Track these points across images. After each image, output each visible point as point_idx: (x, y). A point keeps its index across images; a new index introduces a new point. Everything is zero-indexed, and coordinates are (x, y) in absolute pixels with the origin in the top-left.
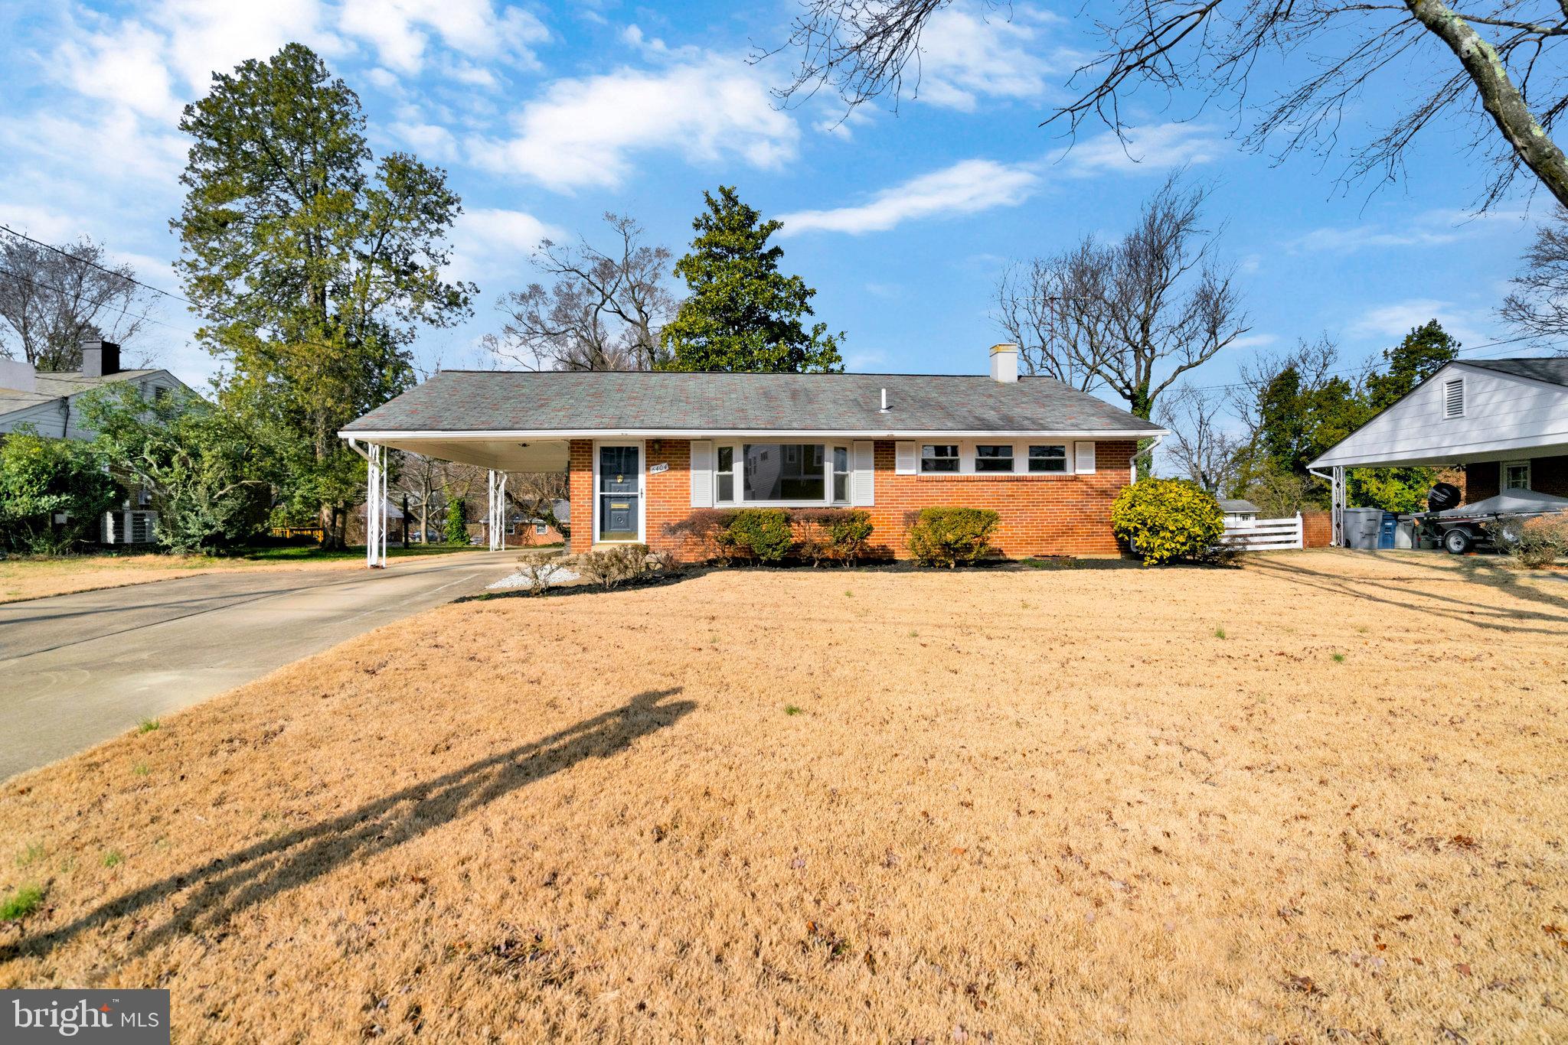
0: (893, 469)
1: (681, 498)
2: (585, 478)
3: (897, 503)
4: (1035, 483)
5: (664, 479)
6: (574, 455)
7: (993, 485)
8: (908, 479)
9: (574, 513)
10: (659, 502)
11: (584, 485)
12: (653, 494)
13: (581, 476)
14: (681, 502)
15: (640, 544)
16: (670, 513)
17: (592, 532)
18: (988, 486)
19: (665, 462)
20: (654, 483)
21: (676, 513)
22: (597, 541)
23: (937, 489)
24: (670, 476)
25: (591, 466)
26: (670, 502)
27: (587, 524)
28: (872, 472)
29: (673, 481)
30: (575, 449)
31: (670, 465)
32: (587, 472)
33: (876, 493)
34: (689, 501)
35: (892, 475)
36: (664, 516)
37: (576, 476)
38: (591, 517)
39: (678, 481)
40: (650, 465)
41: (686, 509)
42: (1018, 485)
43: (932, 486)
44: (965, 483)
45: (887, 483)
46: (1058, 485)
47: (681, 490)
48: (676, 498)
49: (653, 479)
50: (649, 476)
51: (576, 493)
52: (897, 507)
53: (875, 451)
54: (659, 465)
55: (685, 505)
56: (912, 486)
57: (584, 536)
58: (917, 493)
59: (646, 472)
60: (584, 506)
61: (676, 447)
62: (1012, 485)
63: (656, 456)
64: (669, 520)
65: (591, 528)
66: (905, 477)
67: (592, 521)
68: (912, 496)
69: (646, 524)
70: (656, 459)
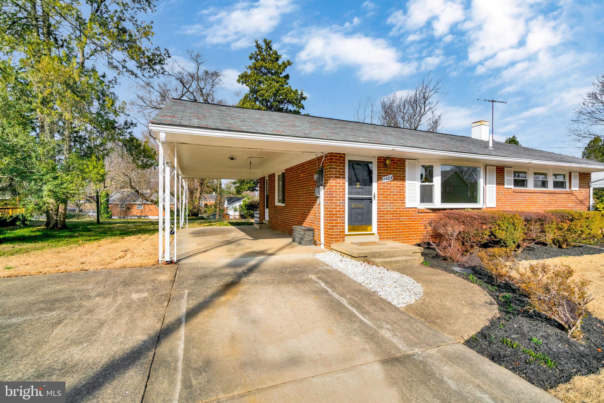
0: (504, 184)
1: (400, 200)
2: (340, 183)
3: (505, 206)
4: (557, 194)
5: (390, 187)
6: (332, 165)
7: (542, 196)
8: (509, 191)
9: (333, 211)
10: (387, 203)
11: (340, 189)
12: (383, 197)
13: (338, 181)
14: (400, 203)
15: (374, 234)
16: (393, 211)
17: (344, 226)
18: (540, 196)
19: (391, 174)
20: (384, 189)
21: (397, 211)
22: (346, 232)
23: (521, 197)
24: (394, 184)
25: (344, 175)
26: (393, 203)
27: (342, 220)
28: (495, 186)
29: (395, 188)
30: (334, 160)
31: (394, 176)
32: (342, 179)
33: (496, 199)
34: (405, 203)
35: (503, 188)
36: (390, 214)
37: (334, 182)
38: (344, 214)
39: (398, 188)
40: (381, 175)
41: (403, 208)
42: (551, 196)
43: (519, 195)
44: (532, 194)
45: (500, 193)
46: (565, 196)
47: (400, 195)
48: (397, 200)
49: (383, 186)
50: (381, 184)
51: (334, 195)
52: (505, 208)
53: (496, 173)
54: (388, 176)
55: (402, 206)
56: (511, 195)
57: (340, 229)
58: (513, 199)
59: (378, 181)
60: (340, 206)
61: (397, 163)
62: (550, 196)
63: (385, 169)
64: (393, 216)
65: (344, 223)
66: (508, 189)
67: (344, 217)
68: (511, 201)
69: (378, 219)
70: (385, 172)
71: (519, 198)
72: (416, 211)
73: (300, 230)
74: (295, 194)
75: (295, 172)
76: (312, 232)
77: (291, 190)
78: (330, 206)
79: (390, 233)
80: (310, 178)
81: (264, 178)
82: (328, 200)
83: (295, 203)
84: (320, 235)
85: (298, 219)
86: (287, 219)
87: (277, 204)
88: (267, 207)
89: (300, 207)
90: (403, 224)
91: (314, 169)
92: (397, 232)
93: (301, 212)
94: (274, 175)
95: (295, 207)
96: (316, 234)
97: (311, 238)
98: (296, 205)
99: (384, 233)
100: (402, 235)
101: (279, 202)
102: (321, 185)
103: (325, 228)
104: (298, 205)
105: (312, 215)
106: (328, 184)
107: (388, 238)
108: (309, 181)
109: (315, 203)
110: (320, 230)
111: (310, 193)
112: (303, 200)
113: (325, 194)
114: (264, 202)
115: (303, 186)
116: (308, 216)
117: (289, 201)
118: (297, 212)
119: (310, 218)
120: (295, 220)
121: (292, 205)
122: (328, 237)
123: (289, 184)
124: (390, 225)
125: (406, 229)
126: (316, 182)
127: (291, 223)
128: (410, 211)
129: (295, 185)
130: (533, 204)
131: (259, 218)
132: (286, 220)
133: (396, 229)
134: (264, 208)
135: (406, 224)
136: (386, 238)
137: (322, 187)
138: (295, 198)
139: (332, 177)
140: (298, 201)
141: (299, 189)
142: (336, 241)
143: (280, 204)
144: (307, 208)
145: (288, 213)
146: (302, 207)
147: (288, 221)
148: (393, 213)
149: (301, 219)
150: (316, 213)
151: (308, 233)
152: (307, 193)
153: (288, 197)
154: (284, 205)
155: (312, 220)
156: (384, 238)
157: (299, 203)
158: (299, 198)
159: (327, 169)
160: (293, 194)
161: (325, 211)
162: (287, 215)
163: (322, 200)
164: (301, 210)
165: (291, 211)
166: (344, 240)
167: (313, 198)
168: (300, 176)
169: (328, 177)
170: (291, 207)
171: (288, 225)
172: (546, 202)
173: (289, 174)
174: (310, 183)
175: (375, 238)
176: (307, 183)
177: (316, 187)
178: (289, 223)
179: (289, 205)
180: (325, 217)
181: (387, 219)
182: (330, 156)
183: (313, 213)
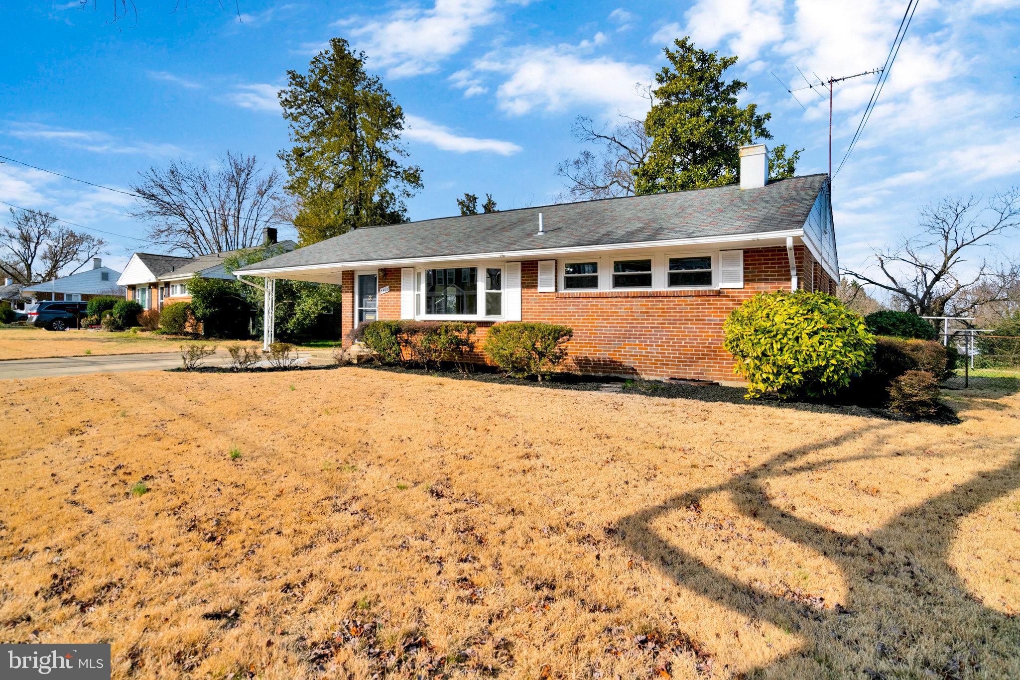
0: (536, 286)
5: (388, 298)
8: (549, 296)
9: (344, 322)
10: (385, 315)
11: (348, 302)
12: (382, 309)
13: (347, 296)
14: (396, 315)
19: (388, 285)
20: (382, 301)
24: (391, 295)
26: (391, 315)
28: (519, 289)
29: (392, 299)
30: (344, 277)
31: (391, 287)
33: (523, 309)
34: (400, 315)
35: (535, 293)
37: (344, 296)
39: (395, 299)
40: (380, 287)
45: (532, 299)
47: (396, 306)
48: (394, 312)
49: (382, 298)
50: (380, 295)
53: (522, 271)
54: (385, 288)
55: (398, 317)
56: (555, 302)
59: (378, 293)
60: (348, 317)
61: (394, 273)
66: (546, 294)
70: (385, 283)
139: (343, 292)
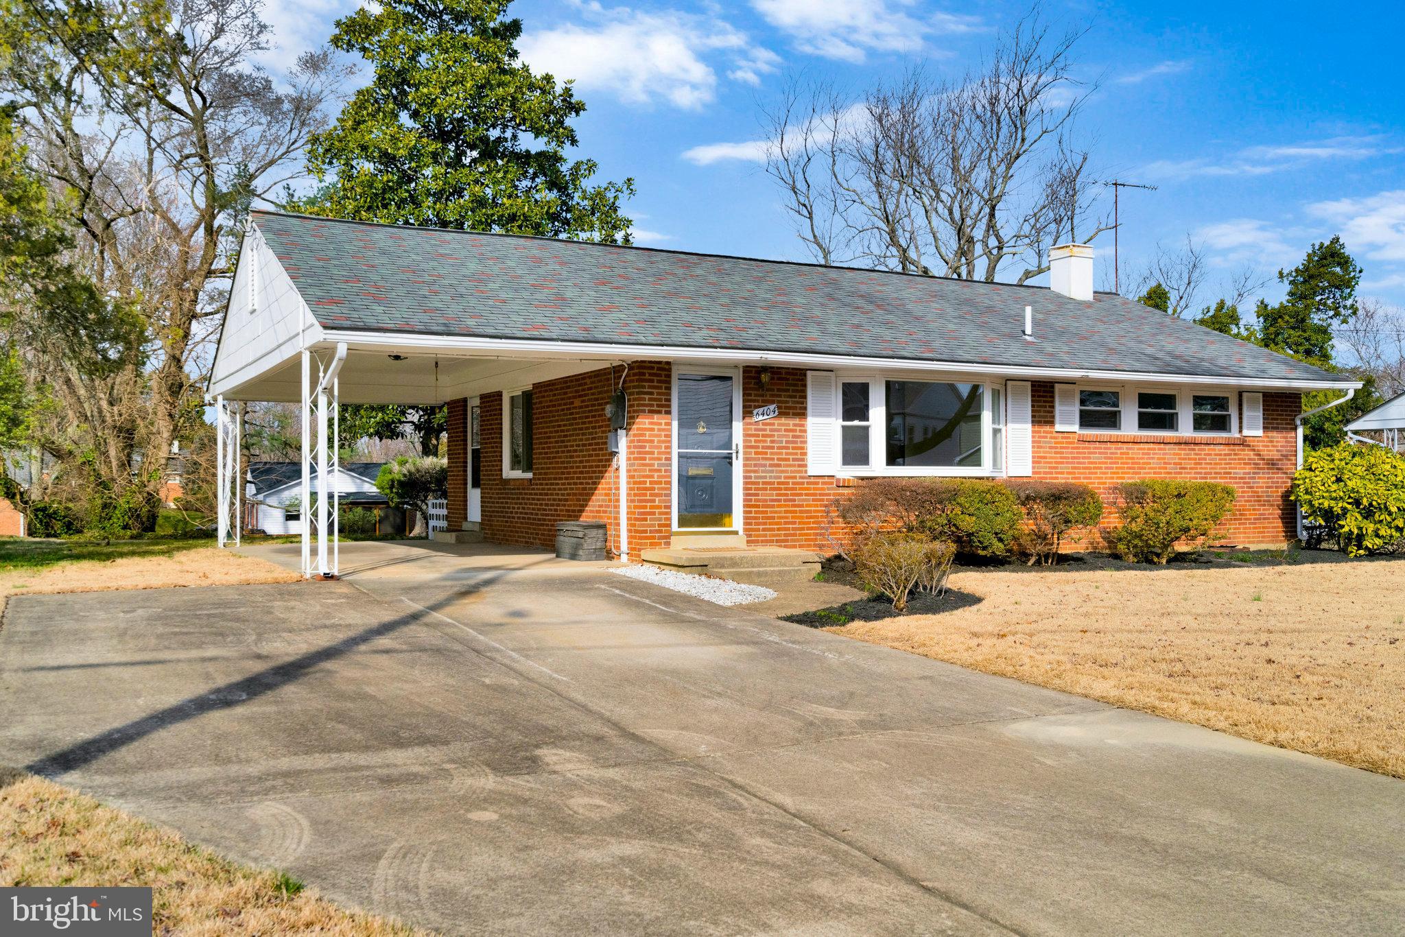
0: (1052, 423)
1: (794, 460)
2: (660, 424)
3: (1057, 473)
4: (1203, 447)
5: (771, 430)
6: (644, 387)
7: (1160, 449)
8: (1069, 438)
9: (645, 482)
10: (765, 466)
11: (659, 436)
12: (756, 453)
13: (655, 420)
14: (794, 466)
15: (736, 533)
16: (779, 483)
17: (670, 513)
18: (1154, 449)
19: (772, 402)
20: (758, 436)
21: (788, 483)
22: (675, 526)
23: (1100, 453)
24: (779, 425)
25: (669, 406)
26: (779, 465)
27: (665, 501)
28: (1029, 426)
29: (784, 433)
30: (647, 377)
31: (779, 408)
32: (663, 415)
33: (1033, 457)
34: (806, 466)
35: (1051, 432)
36: (771, 489)
37: (647, 421)
38: (670, 489)
39: (791, 434)
40: (750, 406)
41: (801, 477)
42: (1185, 450)
43: (1096, 448)
44: (1130, 445)
45: (1045, 442)
46: (1225, 450)
47: (794, 448)
48: (788, 460)
49: (756, 430)
50: (751, 424)
51: (647, 449)
52: (1057, 478)
53: (1033, 396)
54: (766, 408)
55: (801, 472)
56: (1073, 448)
57: (660, 519)
58: (1079, 458)
59: (744, 418)
60: (660, 471)
61: (788, 379)
62: (1179, 449)
63: (760, 392)
64: (778, 495)
65: (669, 507)
66: (1066, 435)
67: (670, 495)
68: (1074, 463)
69: (745, 500)
70: (760, 398)
71: (1096, 455)
72: (832, 483)
73: (575, 529)
74: (561, 447)
75: (559, 394)
76: (601, 531)
77: (549, 437)
78: (640, 471)
79: (773, 530)
80: (596, 410)
81: (465, 400)
82: (635, 459)
83: (560, 468)
84: (619, 536)
85: (569, 506)
86: (539, 509)
87: (508, 472)
88: (476, 484)
89: (573, 478)
90: (801, 512)
91: (607, 392)
92: (788, 529)
93: (577, 489)
94: (498, 395)
95: (560, 479)
96: (611, 535)
97: (599, 545)
98: (563, 473)
99: (758, 530)
100: (800, 535)
101: (513, 467)
102: (621, 428)
103: (629, 519)
104: (569, 473)
105: (602, 494)
106: (635, 427)
107: (767, 541)
108: (594, 416)
109: (609, 465)
110: (618, 524)
111: (597, 444)
112: (581, 462)
113: (629, 447)
114: (465, 471)
115: (581, 429)
116: (594, 498)
117: (546, 463)
118: (566, 489)
119: (598, 500)
120: (561, 510)
121: (552, 473)
122: (635, 537)
123: (546, 422)
124: (771, 512)
125: (809, 523)
126: (609, 420)
127: (550, 520)
128: (817, 483)
129: (560, 426)
130: (1134, 468)
131: (447, 518)
132: (537, 514)
133: (786, 523)
134: (466, 488)
135: (810, 512)
136: (762, 541)
137: (624, 432)
138: (560, 457)
139: (644, 411)
140: (569, 462)
141: (571, 435)
142: (651, 544)
143: (518, 474)
144: (591, 478)
145: (541, 494)
146: (578, 478)
147: (542, 515)
148: (778, 487)
149: (574, 505)
150: (610, 489)
151: (594, 532)
152: (590, 445)
153: (540, 453)
154: (530, 475)
155: (600, 506)
156: (757, 541)
157: (572, 467)
158: (572, 457)
159: (633, 394)
160: (554, 447)
161: (628, 483)
162: (538, 500)
163: (622, 460)
164: (575, 484)
165: (549, 489)
166: (668, 544)
167: (603, 455)
168: (572, 403)
169: (634, 411)
170: (549, 479)
171: (543, 525)
172: (1170, 464)
173: (544, 397)
174: (597, 422)
175: (740, 541)
176: (591, 422)
177: (610, 431)
178: (545, 520)
179: (545, 474)
180: (628, 495)
181: (766, 501)
182: (639, 367)
183: (603, 489)
